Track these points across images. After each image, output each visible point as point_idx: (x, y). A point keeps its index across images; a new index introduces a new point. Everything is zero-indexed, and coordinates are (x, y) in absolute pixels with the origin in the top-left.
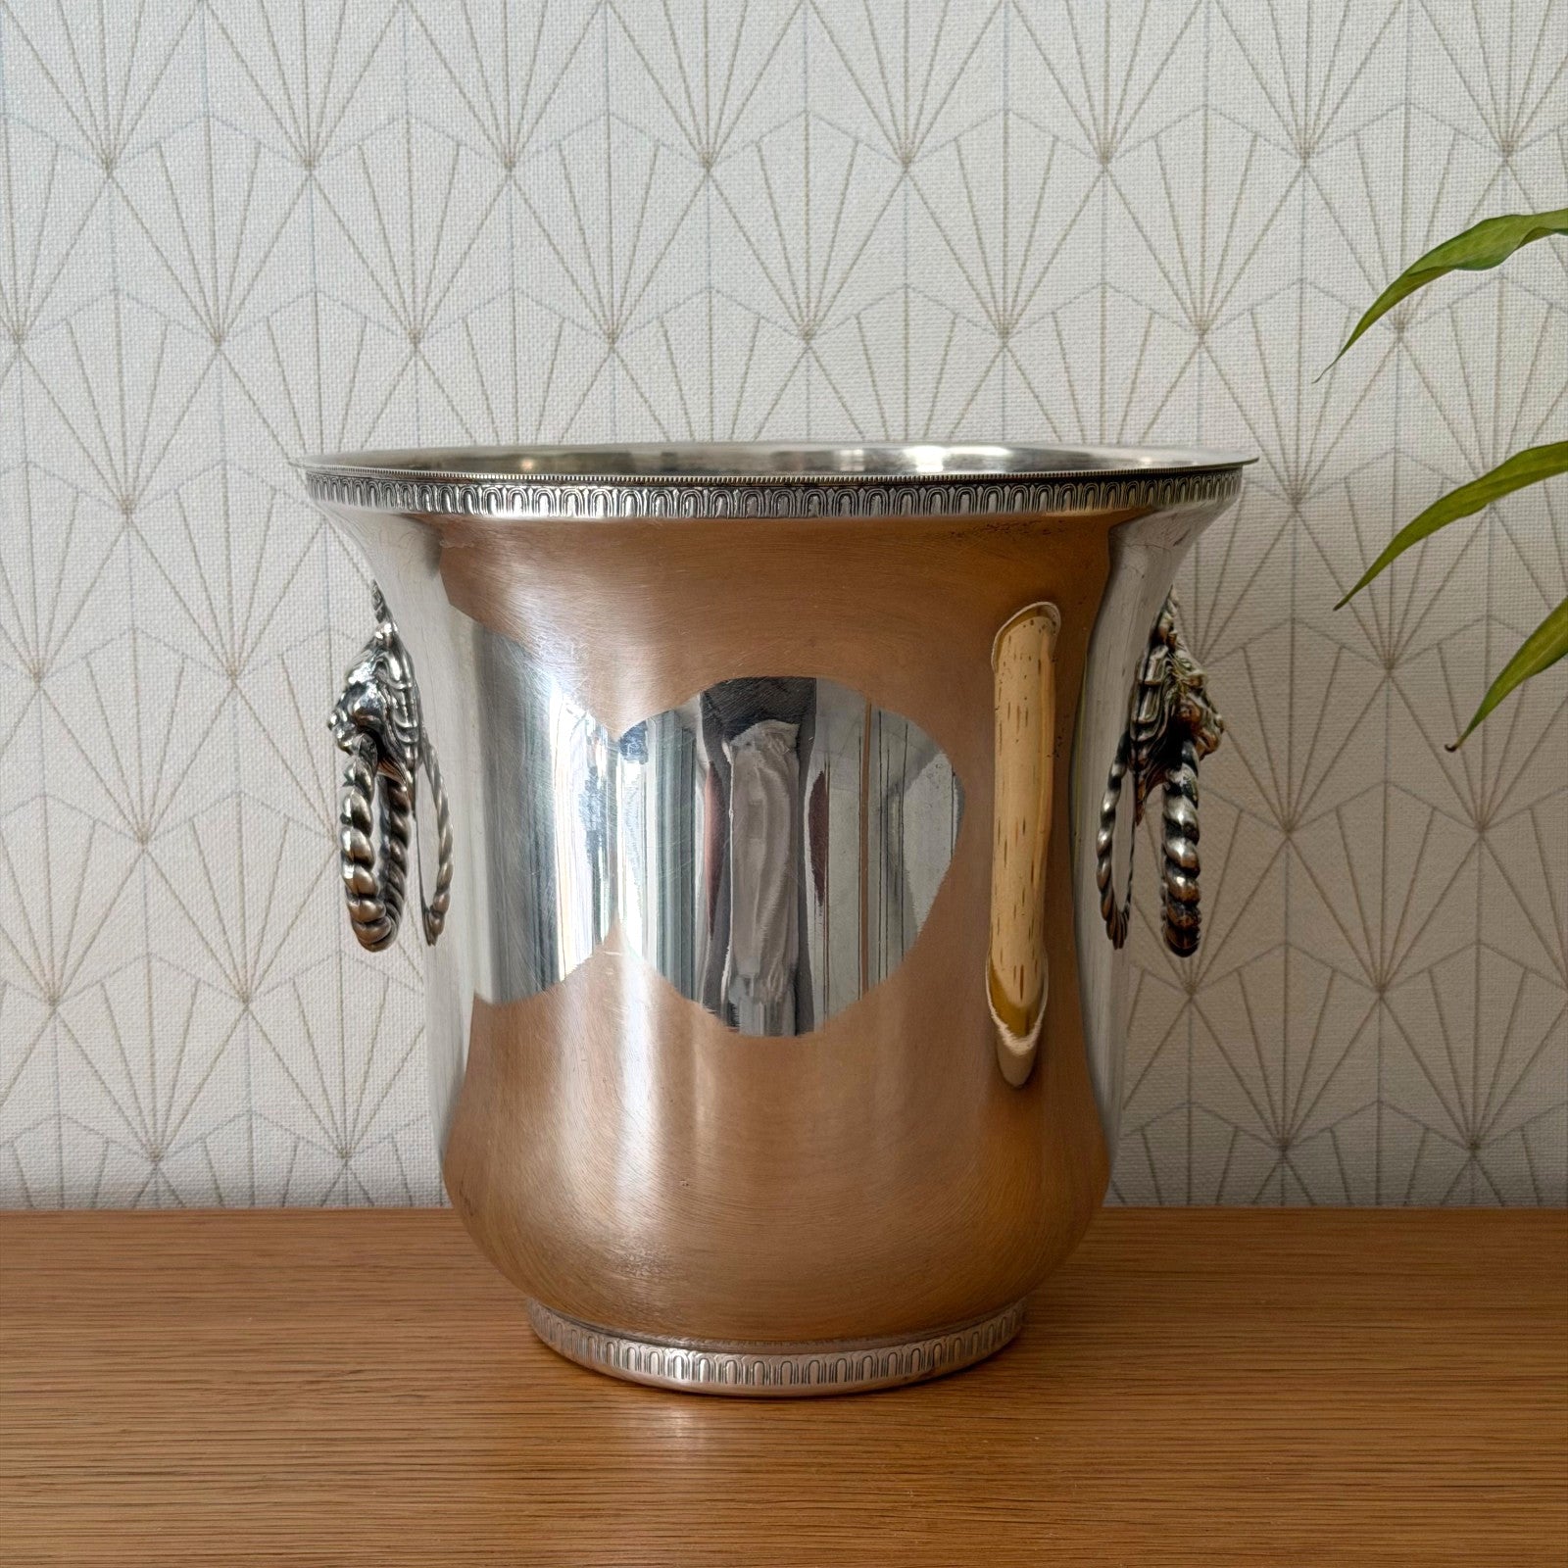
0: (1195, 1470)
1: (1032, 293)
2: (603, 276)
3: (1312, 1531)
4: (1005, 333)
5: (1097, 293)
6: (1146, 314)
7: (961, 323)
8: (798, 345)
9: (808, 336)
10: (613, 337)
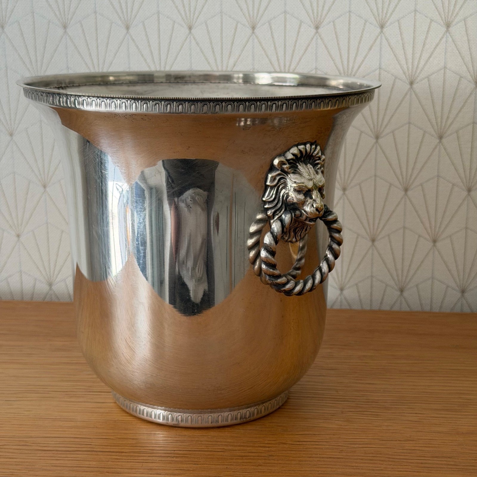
0: (432, 404)
1: (392, 14)
2: (251, 8)
3: (470, 426)
4: (382, 27)
5: (413, 14)
6: (429, 21)
7: (368, 23)
8: (314, 31)
9: (317, 28)
10: (253, 28)
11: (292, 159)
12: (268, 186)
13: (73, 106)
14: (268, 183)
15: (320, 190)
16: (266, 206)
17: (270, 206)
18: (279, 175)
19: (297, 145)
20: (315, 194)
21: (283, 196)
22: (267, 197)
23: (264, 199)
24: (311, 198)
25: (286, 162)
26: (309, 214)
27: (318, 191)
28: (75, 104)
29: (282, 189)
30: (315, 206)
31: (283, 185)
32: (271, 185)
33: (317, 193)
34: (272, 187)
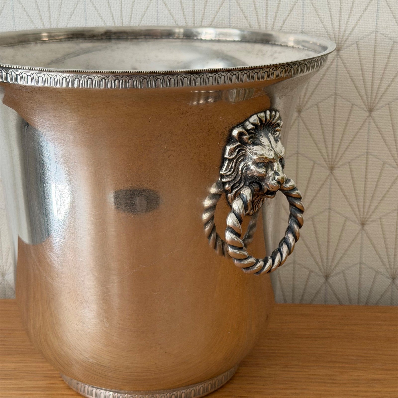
11: (251, 129)
12: (227, 159)
13: (4, 80)
14: (226, 156)
15: (281, 160)
16: (224, 180)
17: (229, 180)
18: (238, 147)
19: (256, 113)
20: (276, 166)
21: (242, 169)
22: (226, 170)
23: (222, 173)
24: (272, 170)
25: (246, 132)
26: (270, 187)
27: (278, 163)
28: (7, 78)
29: (241, 162)
30: (276, 179)
31: (242, 158)
32: (229, 158)
33: (278, 164)
34: (231, 160)
